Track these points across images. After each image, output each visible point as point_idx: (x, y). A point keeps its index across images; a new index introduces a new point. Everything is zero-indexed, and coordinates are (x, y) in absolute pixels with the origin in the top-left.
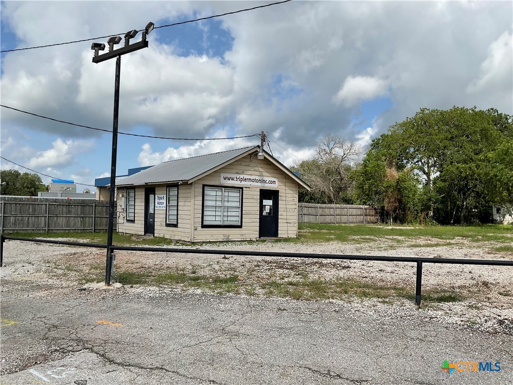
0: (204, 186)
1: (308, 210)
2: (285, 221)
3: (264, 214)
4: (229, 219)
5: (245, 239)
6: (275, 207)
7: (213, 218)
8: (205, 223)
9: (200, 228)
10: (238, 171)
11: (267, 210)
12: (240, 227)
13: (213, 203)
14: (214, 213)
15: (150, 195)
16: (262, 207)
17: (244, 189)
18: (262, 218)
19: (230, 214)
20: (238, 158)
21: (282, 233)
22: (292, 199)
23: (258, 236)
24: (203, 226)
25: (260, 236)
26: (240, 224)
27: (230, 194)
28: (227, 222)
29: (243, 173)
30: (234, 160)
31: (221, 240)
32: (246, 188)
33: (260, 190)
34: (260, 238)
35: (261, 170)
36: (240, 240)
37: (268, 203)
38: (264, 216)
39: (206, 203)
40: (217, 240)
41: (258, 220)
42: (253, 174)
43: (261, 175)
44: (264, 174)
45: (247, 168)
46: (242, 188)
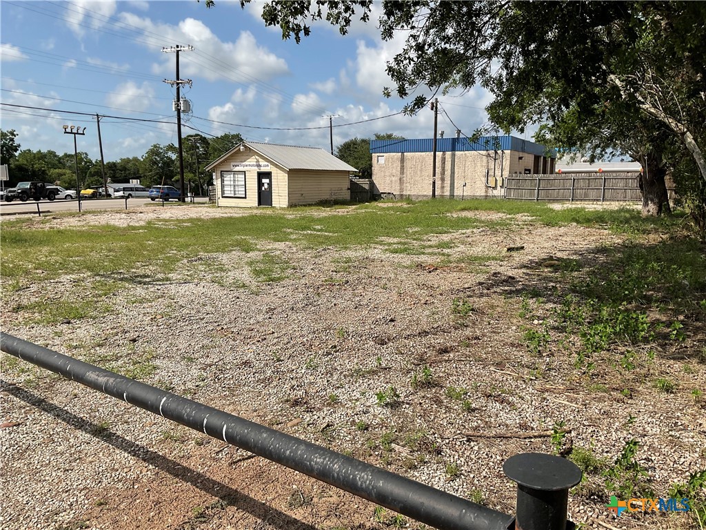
0: (222, 172)
2: (277, 195)
3: (263, 189)
4: (239, 193)
6: (270, 184)
7: (229, 192)
8: (225, 195)
9: (221, 198)
10: (242, 160)
11: (266, 186)
12: (245, 198)
13: (229, 183)
14: (229, 189)
16: (260, 184)
18: (261, 192)
19: (239, 189)
21: (275, 203)
22: (282, 178)
23: (257, 205)
24: (223, 197)
25: (260, 203)
26: (245, 196)
27: (239, 176)
29: (245, 161)
31: (234, 206)
32: (247, 171)
33: (257, 172)
34: (259, 206)
35: (257, 157)
36: (245, 206)
37: (265, 181)
38: (263, 191)
39: (226, 183)
40: (231, 206)
41: (257, 193)
42: (252, 161)
43: (258, 161)
44: (260, 160)
45: (247, 157)
46: (245, 172)
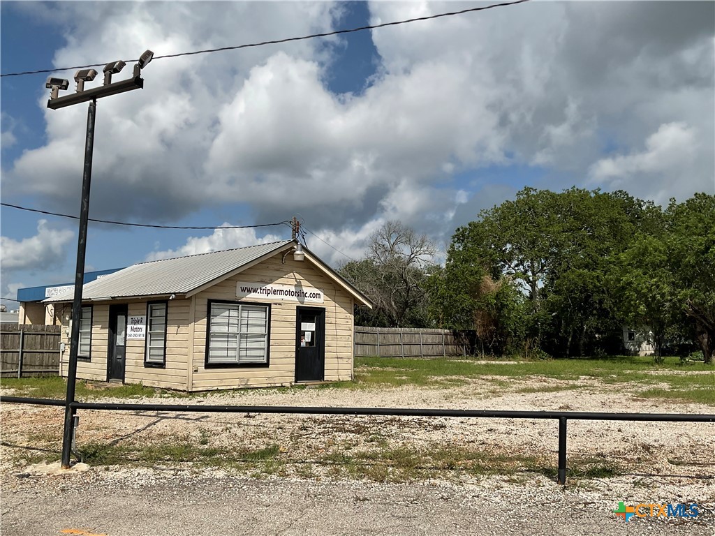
0: (210, 301)
1: (363, 336)
2: (335, 355)
3: (303, 344)
4: (249, 353)
5: (273, 385)
6: (319, 335)
7: (224, 353)
8: (211, 360)
9: (202, 369)
10: (264, 279)
11: (308, 338)
12: (266, 365)
13: (225, 329)
14: (224, 345)
15: (119, 317)
16: (300, 334)
17: (273, 306)
18: (299, 351)
19: (250, 345)
20: (263, 259)
21: (330, 374)
22: (344, 321)
23: (293, 379)
24: (209, 366)
25: (298, 377)
26: (265, 361)
27: (252, 314)
28: (245, 358)
29: (271, 282)
30: (257, 262)
31: (235, 387)
32: (276, 304)
33: (297, 307)
34: (296, 382)
35: (298, 276)
36: (266, 386)
37: (309, 327)
38: (303, 348)
39: (214, 329)
40: (229, 388)
41: (294, 354)
42: (286, 283)
43: (299, 285)
44: (304, 282)
45: (277, 274)
46: (269, 305)
